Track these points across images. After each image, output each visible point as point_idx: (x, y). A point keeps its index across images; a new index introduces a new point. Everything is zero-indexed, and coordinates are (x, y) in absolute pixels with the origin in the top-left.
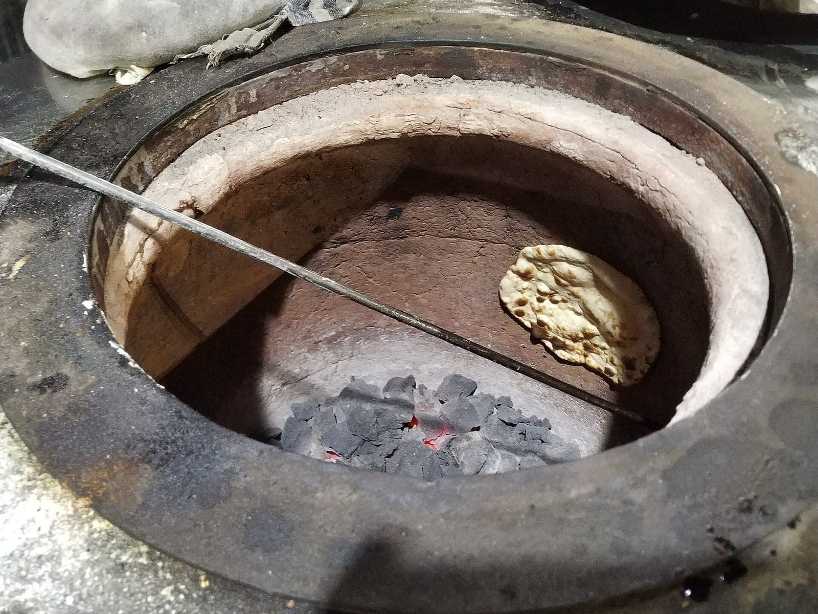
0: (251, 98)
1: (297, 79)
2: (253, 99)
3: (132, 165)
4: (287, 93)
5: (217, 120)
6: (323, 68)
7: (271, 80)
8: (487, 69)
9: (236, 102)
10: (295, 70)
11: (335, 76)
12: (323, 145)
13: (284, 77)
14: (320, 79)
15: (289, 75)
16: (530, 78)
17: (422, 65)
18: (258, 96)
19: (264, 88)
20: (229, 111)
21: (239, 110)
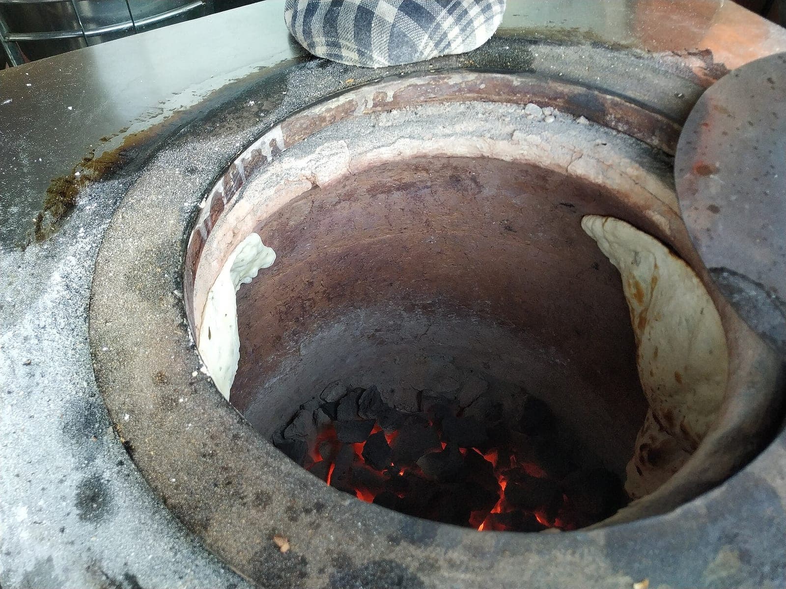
0: (387, 98)
1: (435, 88)
2: (390, 99)
3: (266, 140)
4: (422, 98)
5: (353, 111)
6: (460, 83)
7: (410, 86)
8: (615, 118)
9: (374, 100)
10: (434, 79)
11: (470, 91)
12: (440, 152)
13: (423, 85)
14: (455, 92)
15: (429, 84)
16: (653, 138)
17: (555, 99)
18: (395, 97)
19: (402, 91)
20: (366, 105)
21: (375, 105)
